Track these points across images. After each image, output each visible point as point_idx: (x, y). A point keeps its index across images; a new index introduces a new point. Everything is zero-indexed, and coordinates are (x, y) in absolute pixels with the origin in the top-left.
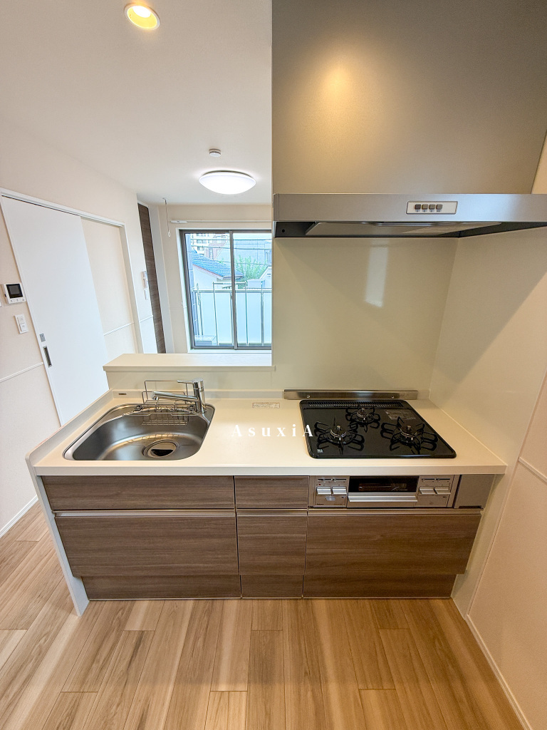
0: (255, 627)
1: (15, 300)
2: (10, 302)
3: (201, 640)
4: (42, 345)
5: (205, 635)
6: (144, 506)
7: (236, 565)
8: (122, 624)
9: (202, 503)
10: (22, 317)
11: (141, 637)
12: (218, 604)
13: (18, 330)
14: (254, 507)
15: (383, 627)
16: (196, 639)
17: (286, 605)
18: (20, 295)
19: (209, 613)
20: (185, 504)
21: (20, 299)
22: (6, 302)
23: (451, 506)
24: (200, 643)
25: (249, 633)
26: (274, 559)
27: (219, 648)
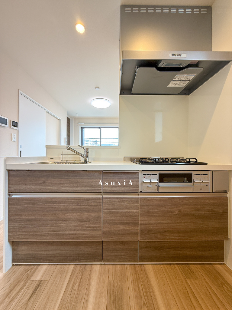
0: (110, 278)
1: (14, 127)
2: (12, 127)
3: (77, 285)
4: (20, 150)
5: (80, 282)
6: (56, 190)
7: (100, 233)
8: (28, 277)
9: (85, 189)
10: (15, 135)
11: (39, 284)
12: (88, 267)
13: (12, 139)
14: (111, 191)
15: (189, 279)
16: (74, 284)
17: (129, 268)
18: (17, 126)
19: (83, 271)
20: (77, 189)
21: (16, 128)
22: (10, 127)
23: (211, 191)
24: (76, 286)
25: (106, 282)
26: (122, 228)
27: (88, 290)
